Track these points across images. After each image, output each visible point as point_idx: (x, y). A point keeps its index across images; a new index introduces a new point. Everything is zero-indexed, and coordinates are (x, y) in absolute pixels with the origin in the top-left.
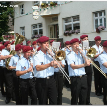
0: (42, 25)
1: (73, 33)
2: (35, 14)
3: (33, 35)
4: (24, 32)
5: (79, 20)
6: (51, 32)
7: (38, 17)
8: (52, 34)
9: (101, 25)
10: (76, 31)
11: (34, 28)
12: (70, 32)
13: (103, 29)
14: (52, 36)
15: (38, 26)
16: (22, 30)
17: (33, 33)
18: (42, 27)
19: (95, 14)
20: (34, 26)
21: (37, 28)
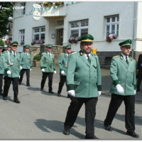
0: (45, 28)
2: (36, 15)
4: (24, 36)
5: (87, 25)
7: (39, 18)
9: (113, 33)
11: (35, 32)
12: (77, 39)
13: (114, 38)
16: (22, 33)
17: (34, 38)
18: (44, 31)
19: (108, 18)
21: (38, 31)
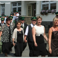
0: (21, 3)
1: (49, 12)
3: (12, 12)
4: (4, 9)
6: (29, 11)
8: (30, 13)
10: (53, 10)
11: (13, 6)
12: (47, 11)
14: (30, 14)
15: (17, 4)
16: (2, 7)
17: (12, 11)
18: (21, 5)
20: (13, 4)
21: (16, 5)
